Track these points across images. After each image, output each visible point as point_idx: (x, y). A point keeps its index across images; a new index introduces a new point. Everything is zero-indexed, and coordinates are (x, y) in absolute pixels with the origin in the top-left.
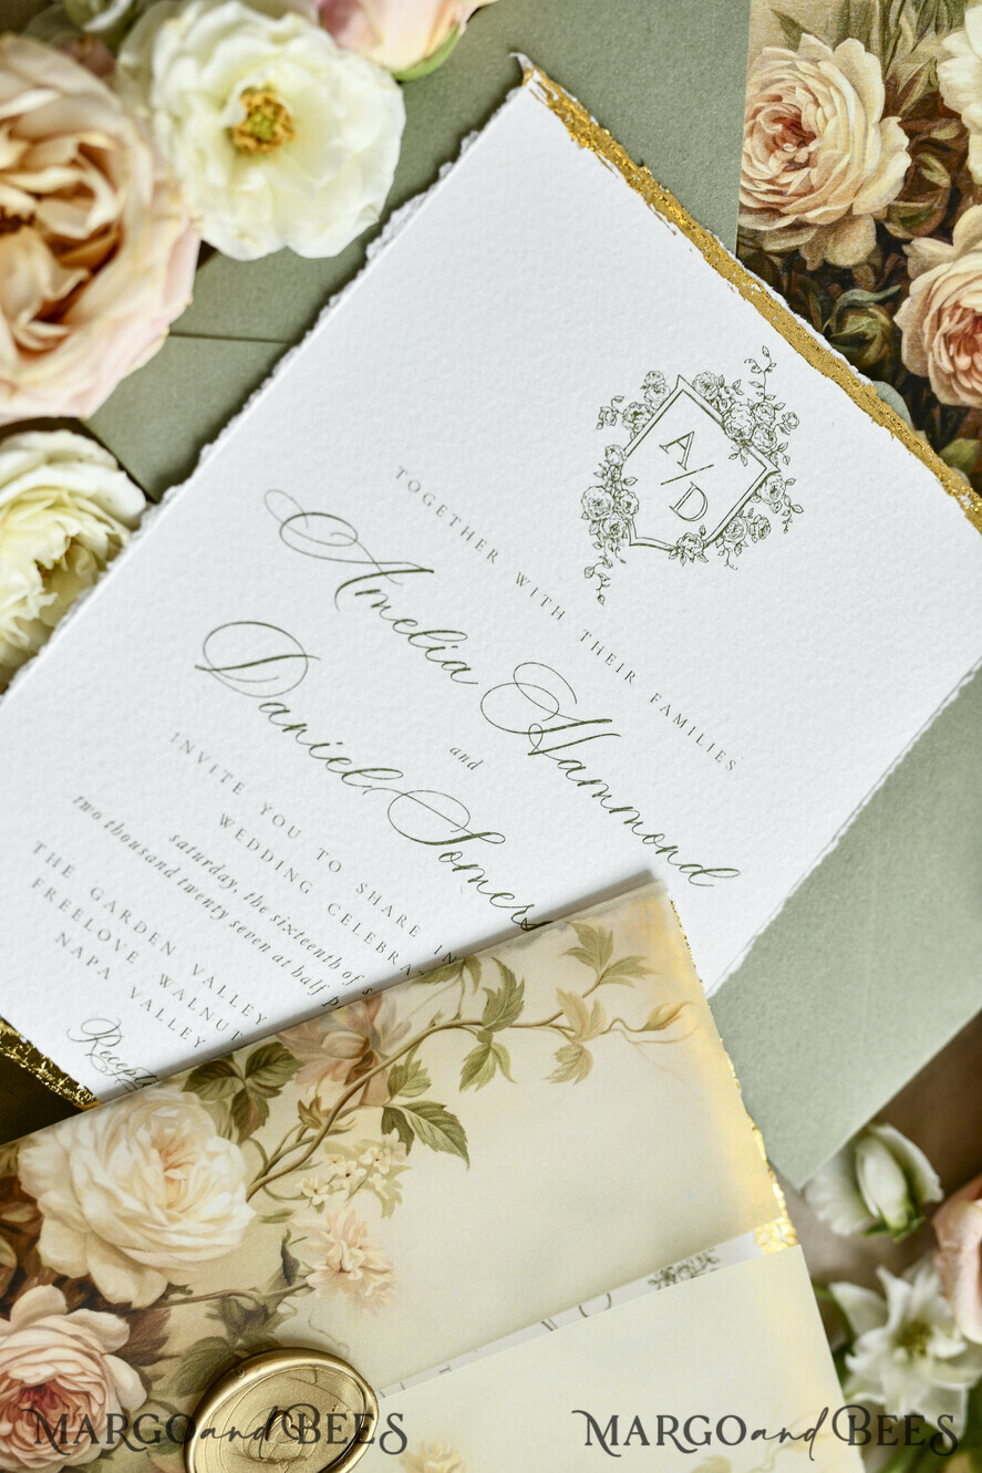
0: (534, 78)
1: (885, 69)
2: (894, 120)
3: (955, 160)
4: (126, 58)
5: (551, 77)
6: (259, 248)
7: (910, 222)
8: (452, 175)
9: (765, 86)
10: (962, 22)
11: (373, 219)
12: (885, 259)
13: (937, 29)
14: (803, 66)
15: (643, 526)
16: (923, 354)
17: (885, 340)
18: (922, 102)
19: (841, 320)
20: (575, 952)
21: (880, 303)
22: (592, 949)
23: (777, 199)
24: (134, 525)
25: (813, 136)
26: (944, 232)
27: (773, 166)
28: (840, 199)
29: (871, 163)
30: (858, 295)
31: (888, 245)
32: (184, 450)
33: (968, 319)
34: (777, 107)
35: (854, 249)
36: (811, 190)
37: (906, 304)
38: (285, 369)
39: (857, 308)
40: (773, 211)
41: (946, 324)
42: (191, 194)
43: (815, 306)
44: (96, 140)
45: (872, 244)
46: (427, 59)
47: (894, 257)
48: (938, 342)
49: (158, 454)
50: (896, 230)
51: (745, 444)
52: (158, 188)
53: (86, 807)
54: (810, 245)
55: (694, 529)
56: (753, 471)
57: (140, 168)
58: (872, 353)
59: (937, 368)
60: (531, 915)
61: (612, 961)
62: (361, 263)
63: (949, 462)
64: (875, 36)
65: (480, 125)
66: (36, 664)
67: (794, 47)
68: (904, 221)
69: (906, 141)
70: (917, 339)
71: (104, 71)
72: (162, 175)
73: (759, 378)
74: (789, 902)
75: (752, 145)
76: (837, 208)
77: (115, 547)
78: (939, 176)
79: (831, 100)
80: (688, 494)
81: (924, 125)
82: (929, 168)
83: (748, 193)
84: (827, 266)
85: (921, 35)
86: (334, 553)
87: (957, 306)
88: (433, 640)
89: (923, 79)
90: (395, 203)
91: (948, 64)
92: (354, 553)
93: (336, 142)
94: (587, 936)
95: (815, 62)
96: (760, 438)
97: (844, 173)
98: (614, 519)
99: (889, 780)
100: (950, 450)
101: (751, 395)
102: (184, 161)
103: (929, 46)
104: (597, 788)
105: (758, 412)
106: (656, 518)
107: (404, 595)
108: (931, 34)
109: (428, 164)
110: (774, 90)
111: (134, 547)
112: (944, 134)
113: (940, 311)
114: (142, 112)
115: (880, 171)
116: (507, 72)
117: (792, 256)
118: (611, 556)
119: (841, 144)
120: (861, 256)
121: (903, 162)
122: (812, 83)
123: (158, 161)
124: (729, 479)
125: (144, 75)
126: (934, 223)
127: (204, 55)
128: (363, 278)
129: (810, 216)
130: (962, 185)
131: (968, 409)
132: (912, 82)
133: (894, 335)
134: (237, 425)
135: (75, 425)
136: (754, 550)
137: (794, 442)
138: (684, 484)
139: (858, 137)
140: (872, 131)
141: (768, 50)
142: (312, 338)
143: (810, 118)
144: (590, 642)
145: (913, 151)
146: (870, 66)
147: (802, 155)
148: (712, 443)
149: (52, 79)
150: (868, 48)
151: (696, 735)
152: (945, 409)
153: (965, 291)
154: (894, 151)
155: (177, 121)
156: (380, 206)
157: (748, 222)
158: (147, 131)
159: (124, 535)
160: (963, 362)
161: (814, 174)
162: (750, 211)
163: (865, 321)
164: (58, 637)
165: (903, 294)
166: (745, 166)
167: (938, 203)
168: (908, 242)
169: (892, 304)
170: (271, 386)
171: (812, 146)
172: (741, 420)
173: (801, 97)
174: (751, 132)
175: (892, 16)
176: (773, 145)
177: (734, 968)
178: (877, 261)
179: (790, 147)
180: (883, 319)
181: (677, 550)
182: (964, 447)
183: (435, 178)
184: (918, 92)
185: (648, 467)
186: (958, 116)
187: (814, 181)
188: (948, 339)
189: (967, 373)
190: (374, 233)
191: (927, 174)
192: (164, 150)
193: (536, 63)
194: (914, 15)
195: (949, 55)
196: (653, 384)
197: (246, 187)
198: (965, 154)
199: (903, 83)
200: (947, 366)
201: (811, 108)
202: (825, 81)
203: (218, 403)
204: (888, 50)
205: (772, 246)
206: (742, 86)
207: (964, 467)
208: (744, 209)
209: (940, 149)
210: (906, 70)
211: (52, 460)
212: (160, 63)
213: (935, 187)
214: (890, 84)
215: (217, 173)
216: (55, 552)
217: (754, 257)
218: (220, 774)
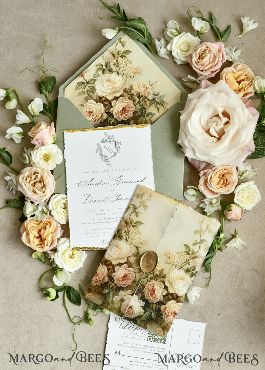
0: (65, 132)
1: (93, 100)
2: (98, 103)
3: (107, 100)
4: (32, 163)
5: (66, 130)
6: (55, 166)
7: (108, 109)
8: (65, 146)
9: (84, 112)
10: (96, 89)
11: (62, 156)
12: (109, 114)
13: (94, 92)
14: (86, 107)
15: (108, 157)
16: (120, 118)
17: (115, 121)
18: (99, 99)
19: (110, 123)
20: (137, 198)
21: (112, 118)
22: (138, 196)
23: (94, 119)
24: (67, 198)
25: (92, 111)
26: (112, 107)
27: (92, 117)
28: (100, 114)
29: (100, 108)
30: (109, 120)
31: (108, 113)
32: (65, 188)
33: (121, 111)
34: (87, 112)
35: (105, 116)
36: (97, 116)
37: (114, 116)
38: (67, 174)
39: (110, 121)
40: (95, 121)
41: (120, 114)
42: (45, 168)
43: (106, 124)
44: (34, 171)
45: (106, 114)
46: (54, 140)
47: (109, 113)
48: (120, 116)
49: (64, 190)
50: (107, 111)
51: (111, 142)
52: (42, 170)
53: (84, 224)
54: (101, 120)
55: (113, 153)
56: (114, 143)
57: (39, 170)
58: (115, 123)
59: (122, 118)
60: (131, 198)
61: (141, 195)
62: (65, 160)
63: (131, 125)
64: (90, 98)
65: (64, 140)
66: (69, 216)
67: (84, 106)
68: (107, 110)
69: (101, 103)
70: (118, 118)
71: (31, 166)
72: (41, 169)
73: (107, 135)
74: (154, 175)
75: (88, 118)
76: (100, 115)
77: (67, 201)
78: (107, 103)
79: (91, 107)
80: (110, 150)
81: (101, 100)
82: (105, 103)
83: (92, 121)
84: (104, 120)
85: (93, 94)
86: (85, 184)
87: (119, 111)
88: (100, 183)
89: (97, 97)
90: (63, 152)
91: (98, 93)
92: (86, 183)
93: (53, 153)
94: (137, 195)
95: (87, 106)
96: (111, 140)
97: (98, 111)
98: (105, 159)
99: (153, 156)
100: (131, 123)
101: (107, 137)
102: (42, 166)
103: (95, 94)
104: (126, 182)
105: (109, 138)
106: (109, 155)
107: (94, 182)
108: (94, 93)
109: (63, 147)
110: (86, 111)
111: (68, 199)
112: (104, 99)
113: (118, 113)
114: (36, 166)
115: (101, 108)
116: (62, 133)
117: (101, 123)
118: (108, 162)
119: (95, 109)
120: (106, 116)
121: (102, 105)
122: (88, 107)
123: (40, 168)
124: (112, 146)
125: (34, 163)
126: (110, 107)
127: (36, 157)
128: (66, 161)
129: (99, 118)
130: (109, 101)
131: (129, 118)
132: (97, 98)
133: (116, 119)
134: (67, 182)
135: (53, 194)
136: (120, 149)
137: (115, 137)
138: (109, 150)
139: (96, 107)
140: (97, 106)
141: (82, 109)
142: (66, 169)
143: (91, 110)
144: (113, 171)
145: (102, 103)
146: (92, 101)
147: (93, 114)
148: (108, 144)
149: (27, 170)
150: (90, 100)
151: (130, 169)
152: (127, 121)
153: (118, 110)
154: (101, 105)
155: (39, 164)
156: (62, 154)
157: (94, 124)
158: (37, 167)
159: (66, 199)
160: (124, 115)
161: (96, 114)
162: (93, 123)
163: (112, 121)
164: (69, 212)
165: (113, 115)
166: (89, 120)
167: (109, 105)
168: (109, 111)
169: (113, 117)
170: (67, 176)
171: (93, 112)
172: (108, 140)
173: (88, 110)
174: (87, 117)
175: (90, 95)
176: (90, 116)
177: (154, 186)
178: (108, 115)
179: (91, 114)
180: (114, 119)
181: (113, 156)
182: (132, 122)
183: (64, 147)
184: (98, 98)
185: (104, 152)
186: (103, 97)
187: (96, 115)
188: (121, 115)
189: (126, 116)
190: (64, 156)
191: (105, 104)
192: (40, 167)
193: (64, 130)
194: (91, 93)
195: (97, 93)
196: (98, 145)
197: (49, 163)
198: (107, 99)
199: (96, 99)
200: (123, 117)
201: (90, 109)
202: (89, 106)
203: (64, 182)
204: (92, 98)
205: (98, 124)
206: (82, 114)
207: (133, 124)
208: (92, 123)
209: (104, 101)
210: (95, 98)
211: (55, 198)
212: (34, 161)
213: (107, 104)
214: (95, 100)
215: (46, 165)
216: (63, 206)
217: (97, 126)
218: (92, 211)
